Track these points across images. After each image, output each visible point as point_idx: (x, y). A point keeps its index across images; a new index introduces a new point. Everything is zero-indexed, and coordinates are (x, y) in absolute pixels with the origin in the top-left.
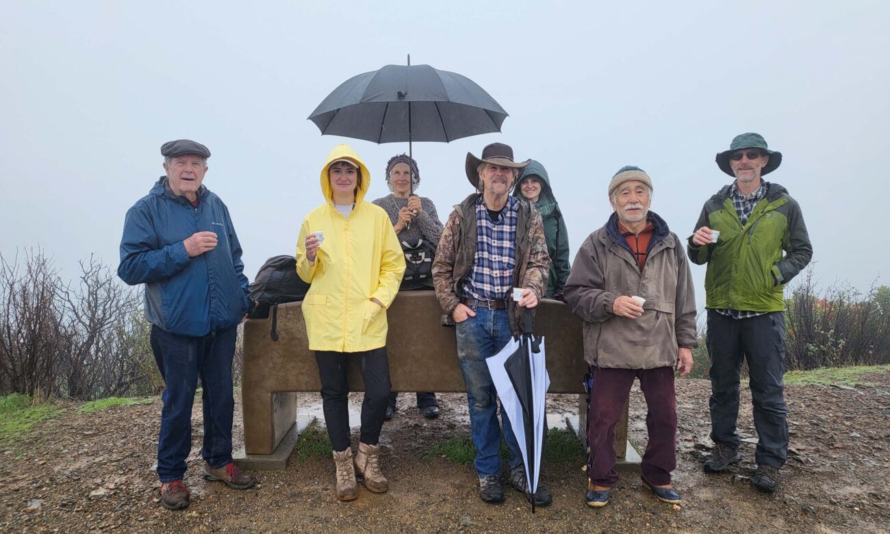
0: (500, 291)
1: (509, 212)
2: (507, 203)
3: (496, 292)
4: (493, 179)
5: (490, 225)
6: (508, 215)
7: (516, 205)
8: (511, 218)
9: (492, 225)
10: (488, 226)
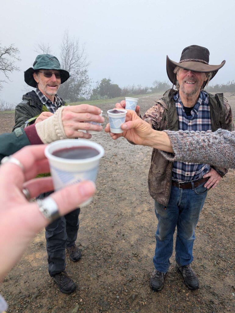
0: (189, 175)
1: (201, 106)
2: (198, 99)
3: (186, 175)
4: (184, 80)
5: (186, 121)
6: (201, 109)
7: (206, 99)
8: (203, 111)
9: (187, 120)
10: (184, 121)
